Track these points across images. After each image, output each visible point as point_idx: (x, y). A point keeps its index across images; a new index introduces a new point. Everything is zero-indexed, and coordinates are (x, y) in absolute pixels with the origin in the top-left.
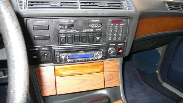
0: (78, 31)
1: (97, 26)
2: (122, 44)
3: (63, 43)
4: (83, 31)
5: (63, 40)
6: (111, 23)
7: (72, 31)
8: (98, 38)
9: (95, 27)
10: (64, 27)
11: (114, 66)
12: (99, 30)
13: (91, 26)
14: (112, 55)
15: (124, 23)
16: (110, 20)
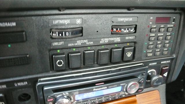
0: (92, 43)
1: (128, 29)
2: (168, 62)
3: (61, 69)
4: (101, 42)
5: (60, 63)
6: (153, 24)
7: (79, 43)
8: (129, 55)
9: (125, 31)
10: (62, 35)
11: (154, 101)
12: (131, 38)
13: (117, 29)
14: (155, 84)
15: (174, 23)
16: (152, 18)
